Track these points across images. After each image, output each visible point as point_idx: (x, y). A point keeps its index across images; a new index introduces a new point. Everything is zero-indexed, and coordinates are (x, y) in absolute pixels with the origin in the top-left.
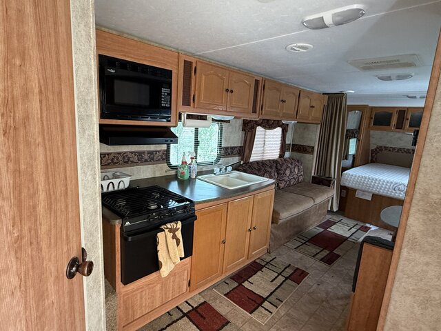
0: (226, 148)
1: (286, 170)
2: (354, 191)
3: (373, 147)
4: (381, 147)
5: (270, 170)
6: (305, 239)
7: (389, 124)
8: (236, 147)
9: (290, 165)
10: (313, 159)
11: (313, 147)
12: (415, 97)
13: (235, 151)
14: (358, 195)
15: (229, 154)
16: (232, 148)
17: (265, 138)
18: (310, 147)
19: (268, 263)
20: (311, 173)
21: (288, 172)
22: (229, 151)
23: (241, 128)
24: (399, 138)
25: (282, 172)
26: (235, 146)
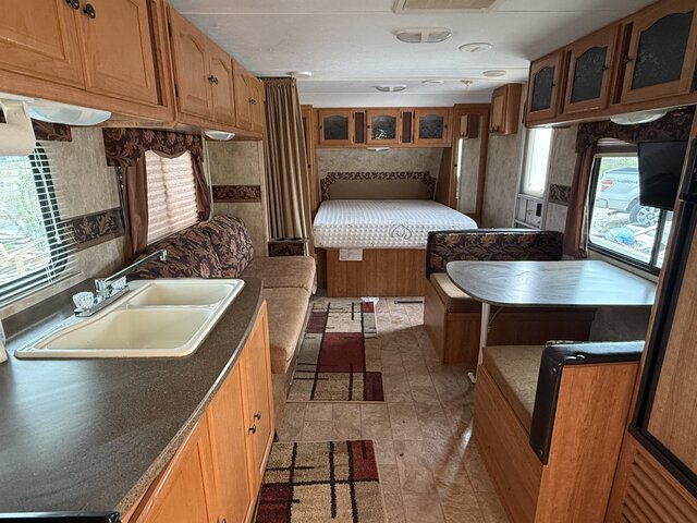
0: (77, 222)
1: (229, 243)
2: (336, 251)
3: (323, 176)
4: (333, 174)
5: (205, 253)
6: (310, 368)
7: (346, 137)
8: (103, 214)
9: (232, 233)
10: (262, 209)
11: (258, 188)
12: (387, 90)
13: (103, 225)
14: (344, 256)
15: (89, 238)
16: (93, 218)
17: (163, 179)
18: (252, 187)
19: (292, 468)
20: (264, 237)
21: (233, 247)
22: (86, 228)
23: (103, 158)
24: (356, 158)
25: (224, 250)
26: (100, 209)
